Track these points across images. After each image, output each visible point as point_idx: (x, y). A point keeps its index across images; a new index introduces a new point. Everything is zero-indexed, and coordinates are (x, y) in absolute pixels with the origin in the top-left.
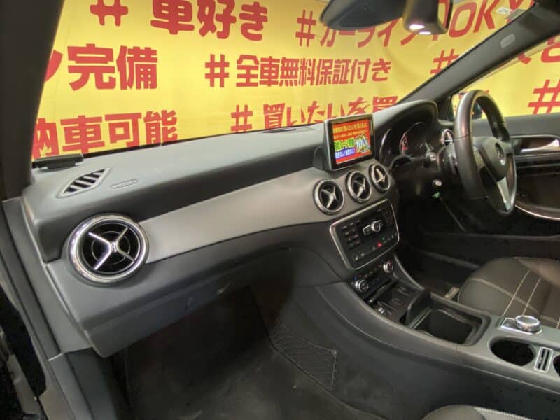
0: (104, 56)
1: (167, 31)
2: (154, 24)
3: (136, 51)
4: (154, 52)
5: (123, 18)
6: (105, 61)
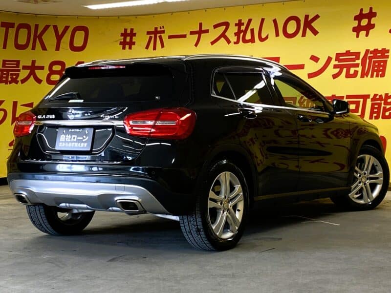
0: (354, 57)
3: (376, 51)
5: (371, 31)
6: (353, 60)
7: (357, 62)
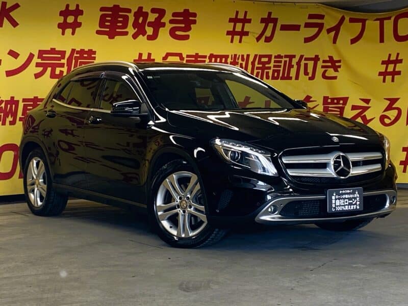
0: (60, 56)
1: (107, 37)
2: (98, 32)
4: (94, 53)
5: (77, 29)
6: (59, 59)
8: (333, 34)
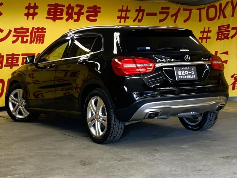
0: (26, 31)
1: (52, 20)
2: (47, 18)
3: (38, 29)
4: (45, 29)
5: (35, 17)
6: (25, 33)
7: (27, 34)
8: (174, 17)
